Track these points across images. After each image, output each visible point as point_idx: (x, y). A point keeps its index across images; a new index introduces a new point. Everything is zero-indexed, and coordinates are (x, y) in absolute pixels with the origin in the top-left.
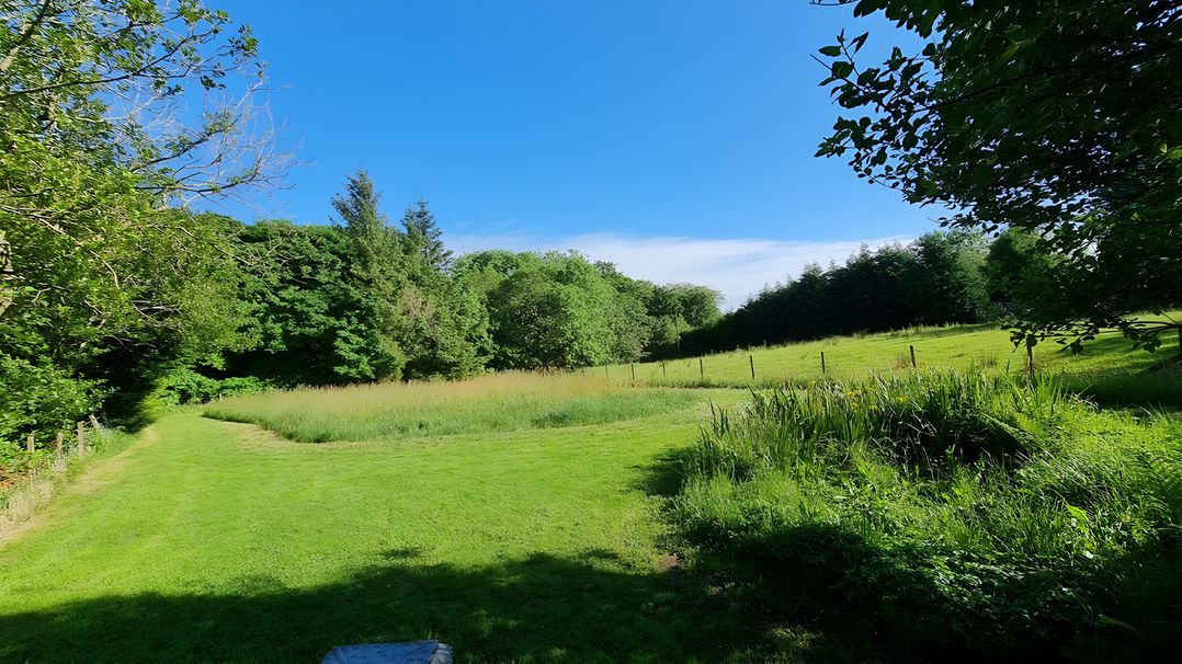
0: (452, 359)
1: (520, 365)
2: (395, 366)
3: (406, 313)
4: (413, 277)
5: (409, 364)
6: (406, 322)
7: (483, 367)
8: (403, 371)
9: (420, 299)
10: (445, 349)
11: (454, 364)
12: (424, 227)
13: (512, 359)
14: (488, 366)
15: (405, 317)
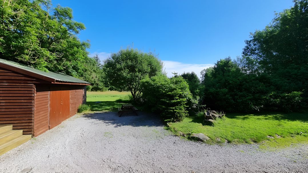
0: (102, 88)
1: (116, 90)
2: (90, 89)
3: (92, 78)
4: (94, 71)
5: (92, 88)
6: (93, 80)
7: (108, 90)
8: (91, 89)
9: (95, 75)
10: (100, 86)
11: (102, 89)
12: (97, 60)
13: (114, 88)
14: (109, 90)
15: (92, 79)
